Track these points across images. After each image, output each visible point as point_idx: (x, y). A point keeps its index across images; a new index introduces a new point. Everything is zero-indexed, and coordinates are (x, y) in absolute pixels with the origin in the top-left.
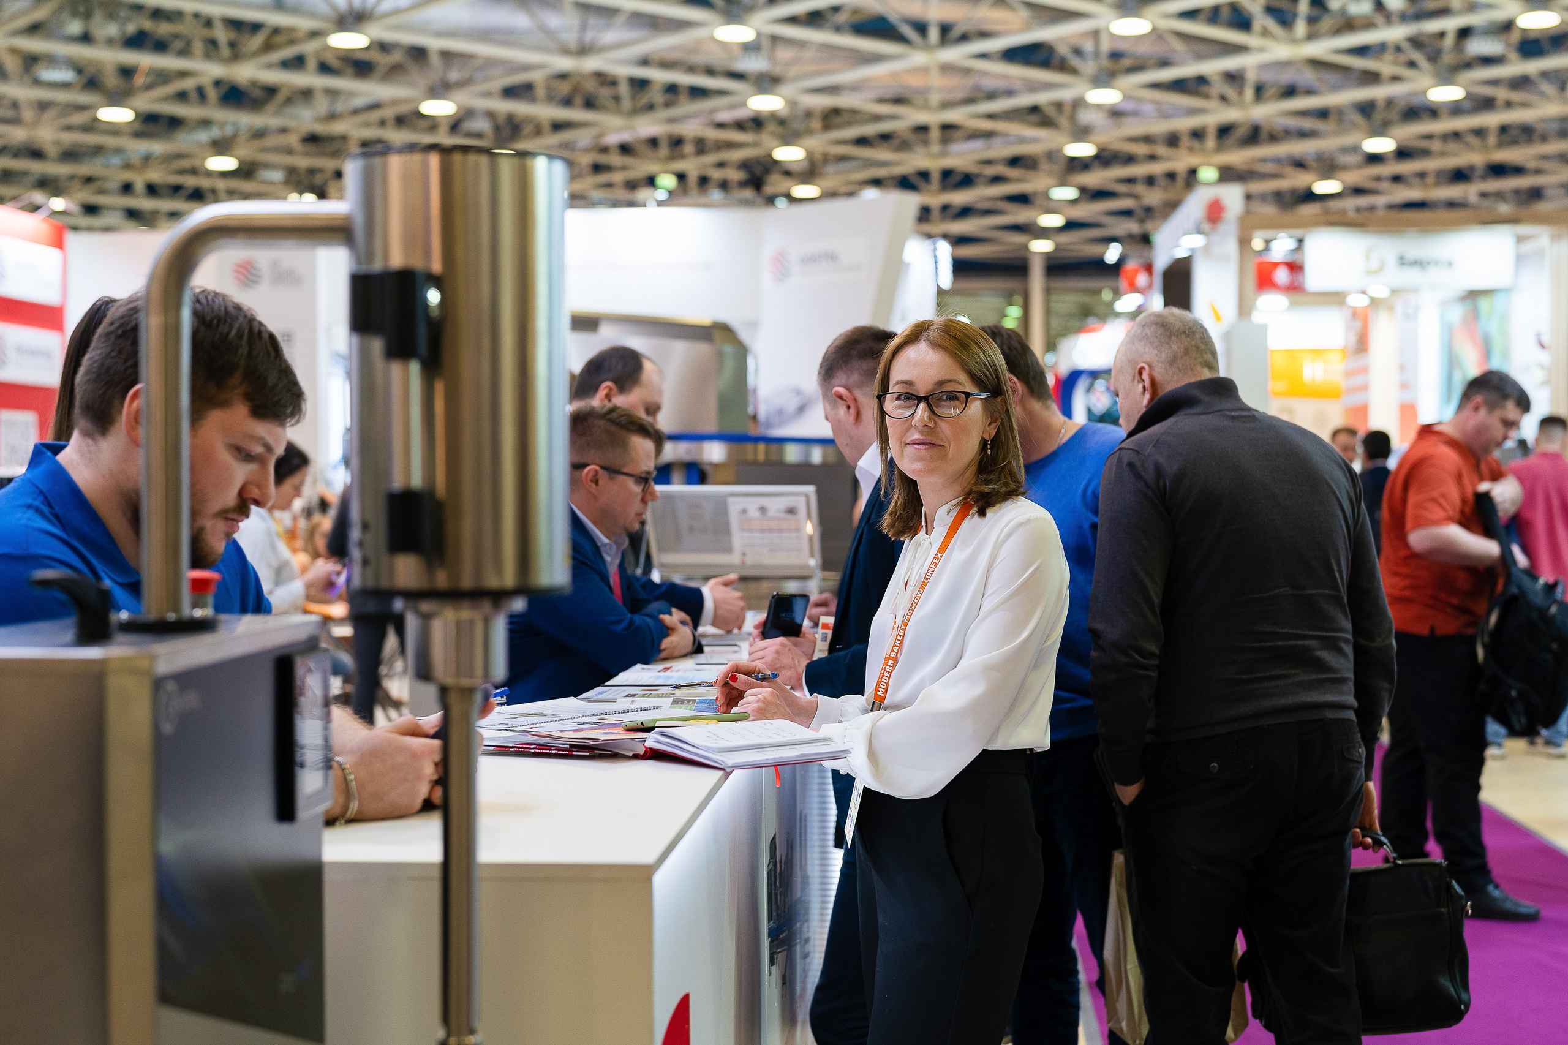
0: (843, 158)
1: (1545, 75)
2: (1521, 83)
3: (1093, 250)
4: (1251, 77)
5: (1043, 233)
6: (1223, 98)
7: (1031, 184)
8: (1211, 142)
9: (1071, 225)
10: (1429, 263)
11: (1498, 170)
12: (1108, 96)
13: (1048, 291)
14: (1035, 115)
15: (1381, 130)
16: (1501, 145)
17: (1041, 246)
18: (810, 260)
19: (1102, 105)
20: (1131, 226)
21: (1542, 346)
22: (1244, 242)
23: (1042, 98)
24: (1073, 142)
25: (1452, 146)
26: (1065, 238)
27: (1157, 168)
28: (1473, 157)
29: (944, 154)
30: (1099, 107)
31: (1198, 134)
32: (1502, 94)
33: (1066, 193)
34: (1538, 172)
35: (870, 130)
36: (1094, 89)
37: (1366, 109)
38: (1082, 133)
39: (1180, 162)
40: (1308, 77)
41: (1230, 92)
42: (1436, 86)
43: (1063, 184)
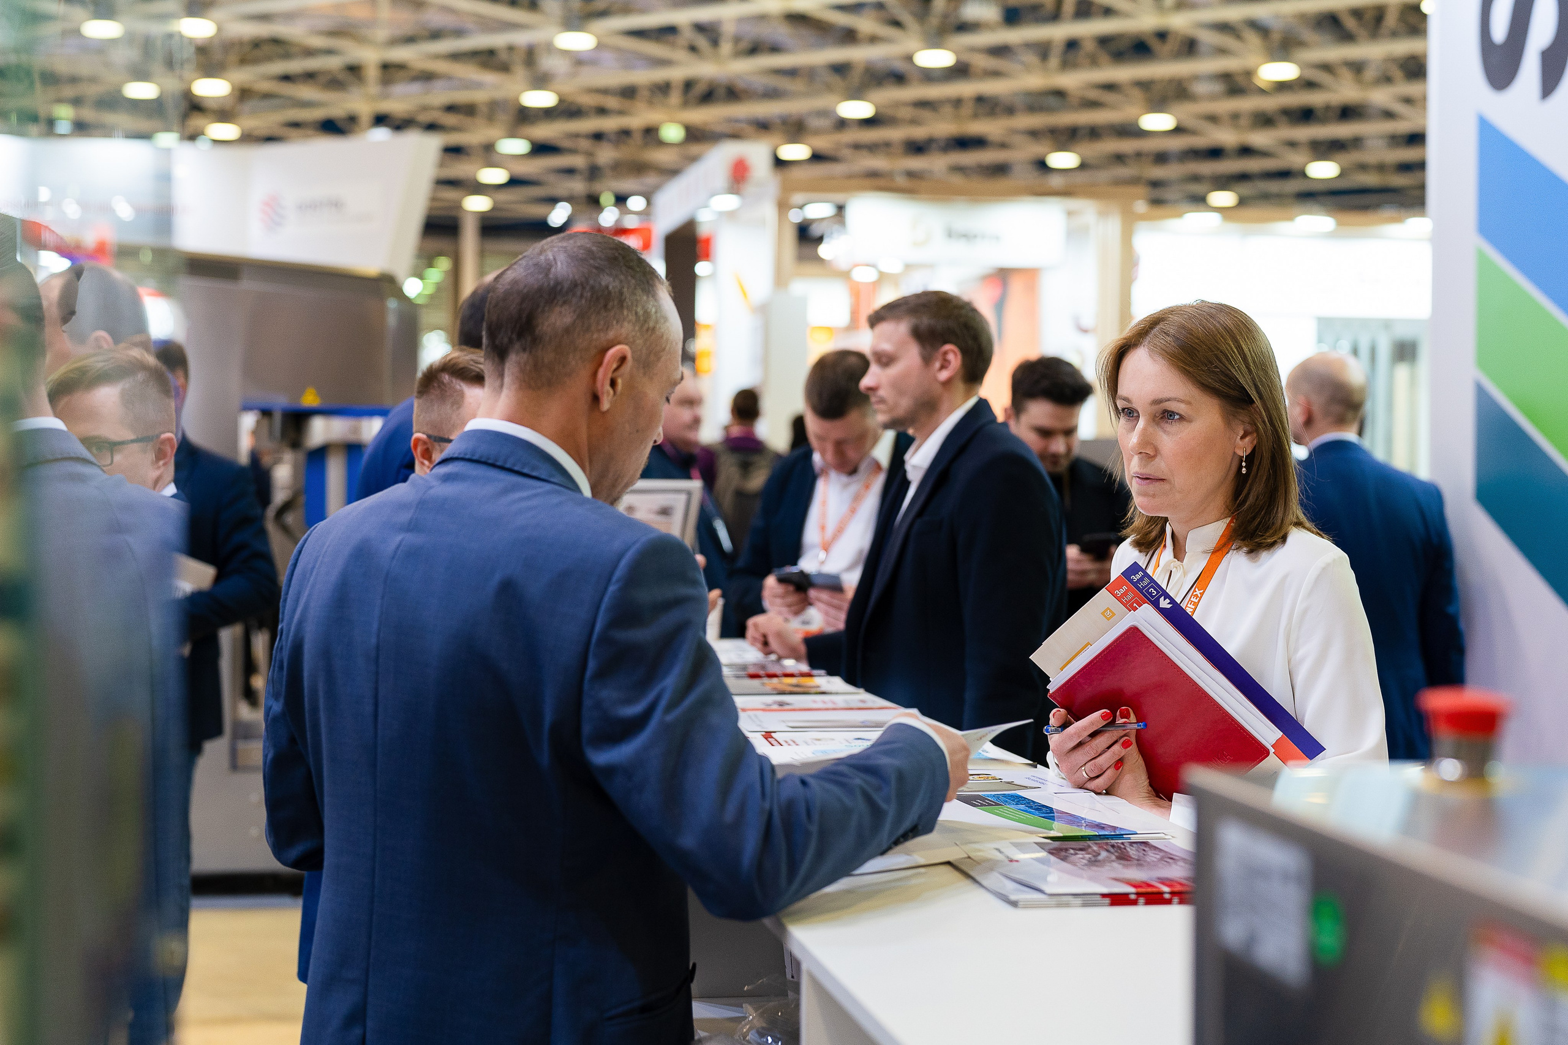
0: (267, 96)
1: (1029, 46)
2: (1000, 51)
3: (534, 211)
4: (729, 29)
5: (479, 188)
6: (693, 49)
7: (473, 136)
8: (675, 98)
9: (514, 182)
10: (975, 236)
11: (963, 143)
12: (580, 41)
13: (482, 254)
14: (487, 58)
15: (856, 93)
16: (975, 116)
17: (477, 204)
18: (310, 207)
19: (569, 51)
20: (578, 186)
21: (1085, 331)
22: (783, 206)
23: (497, 40)
24: (530, 90)
25: (926, 114)
26: (504, 196)
27: (608, 124)
28: (943, 127)
29: (385, 97)
30: (565, 53)
31: (663, 89)
32: (981, 62)
33: (515, 146)
34: (1003, 146)
35: (295, 66)
36: (564, 32)
37: (840, 69)
38: (541, 81)
39: (637, 120)
40: (782, 33)
41: (702, 42)
42: (923, 49)
43: (512, 135)
